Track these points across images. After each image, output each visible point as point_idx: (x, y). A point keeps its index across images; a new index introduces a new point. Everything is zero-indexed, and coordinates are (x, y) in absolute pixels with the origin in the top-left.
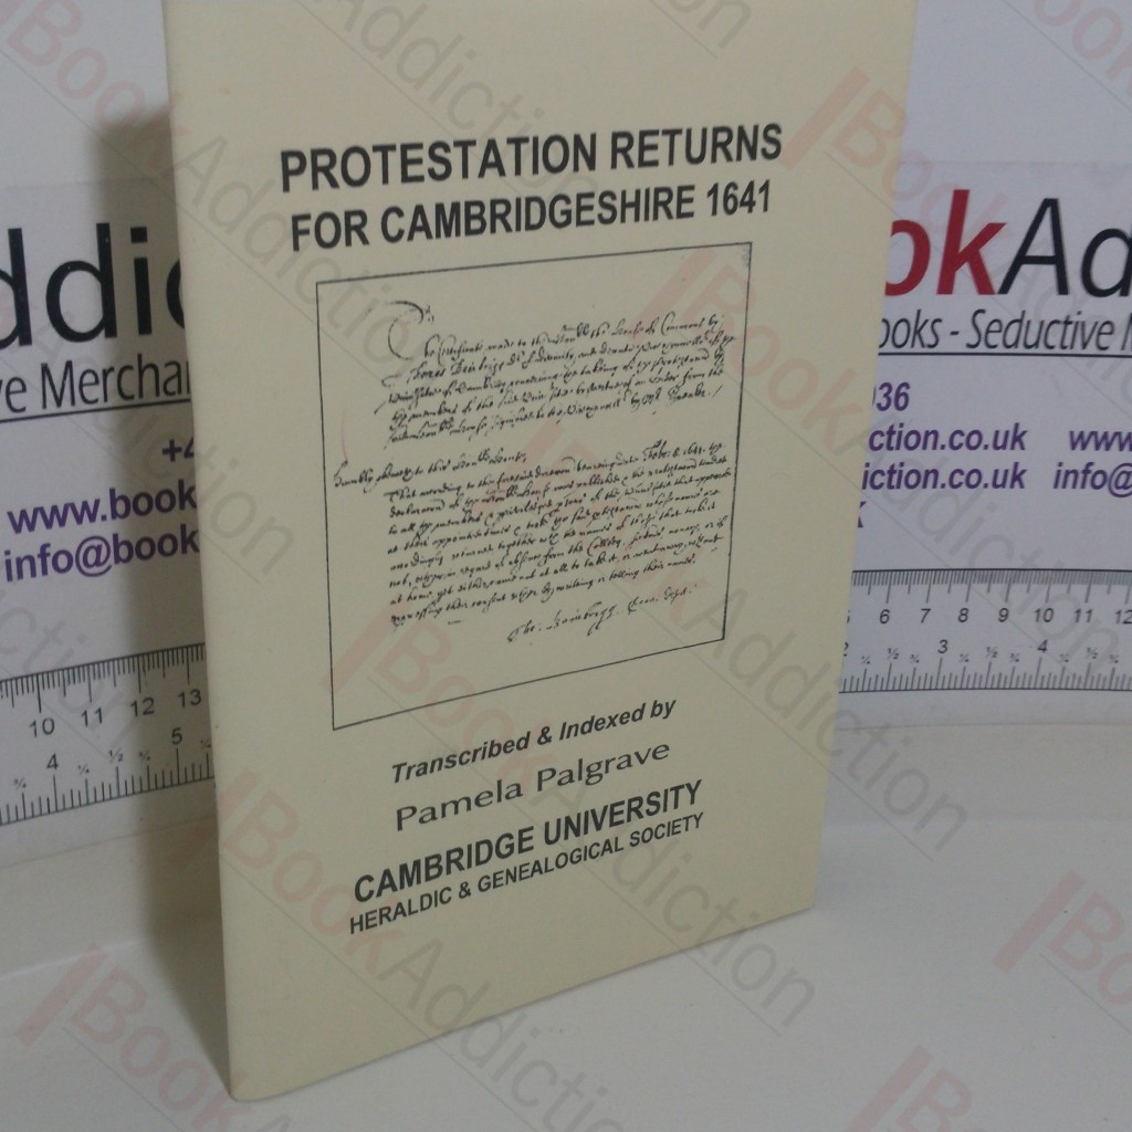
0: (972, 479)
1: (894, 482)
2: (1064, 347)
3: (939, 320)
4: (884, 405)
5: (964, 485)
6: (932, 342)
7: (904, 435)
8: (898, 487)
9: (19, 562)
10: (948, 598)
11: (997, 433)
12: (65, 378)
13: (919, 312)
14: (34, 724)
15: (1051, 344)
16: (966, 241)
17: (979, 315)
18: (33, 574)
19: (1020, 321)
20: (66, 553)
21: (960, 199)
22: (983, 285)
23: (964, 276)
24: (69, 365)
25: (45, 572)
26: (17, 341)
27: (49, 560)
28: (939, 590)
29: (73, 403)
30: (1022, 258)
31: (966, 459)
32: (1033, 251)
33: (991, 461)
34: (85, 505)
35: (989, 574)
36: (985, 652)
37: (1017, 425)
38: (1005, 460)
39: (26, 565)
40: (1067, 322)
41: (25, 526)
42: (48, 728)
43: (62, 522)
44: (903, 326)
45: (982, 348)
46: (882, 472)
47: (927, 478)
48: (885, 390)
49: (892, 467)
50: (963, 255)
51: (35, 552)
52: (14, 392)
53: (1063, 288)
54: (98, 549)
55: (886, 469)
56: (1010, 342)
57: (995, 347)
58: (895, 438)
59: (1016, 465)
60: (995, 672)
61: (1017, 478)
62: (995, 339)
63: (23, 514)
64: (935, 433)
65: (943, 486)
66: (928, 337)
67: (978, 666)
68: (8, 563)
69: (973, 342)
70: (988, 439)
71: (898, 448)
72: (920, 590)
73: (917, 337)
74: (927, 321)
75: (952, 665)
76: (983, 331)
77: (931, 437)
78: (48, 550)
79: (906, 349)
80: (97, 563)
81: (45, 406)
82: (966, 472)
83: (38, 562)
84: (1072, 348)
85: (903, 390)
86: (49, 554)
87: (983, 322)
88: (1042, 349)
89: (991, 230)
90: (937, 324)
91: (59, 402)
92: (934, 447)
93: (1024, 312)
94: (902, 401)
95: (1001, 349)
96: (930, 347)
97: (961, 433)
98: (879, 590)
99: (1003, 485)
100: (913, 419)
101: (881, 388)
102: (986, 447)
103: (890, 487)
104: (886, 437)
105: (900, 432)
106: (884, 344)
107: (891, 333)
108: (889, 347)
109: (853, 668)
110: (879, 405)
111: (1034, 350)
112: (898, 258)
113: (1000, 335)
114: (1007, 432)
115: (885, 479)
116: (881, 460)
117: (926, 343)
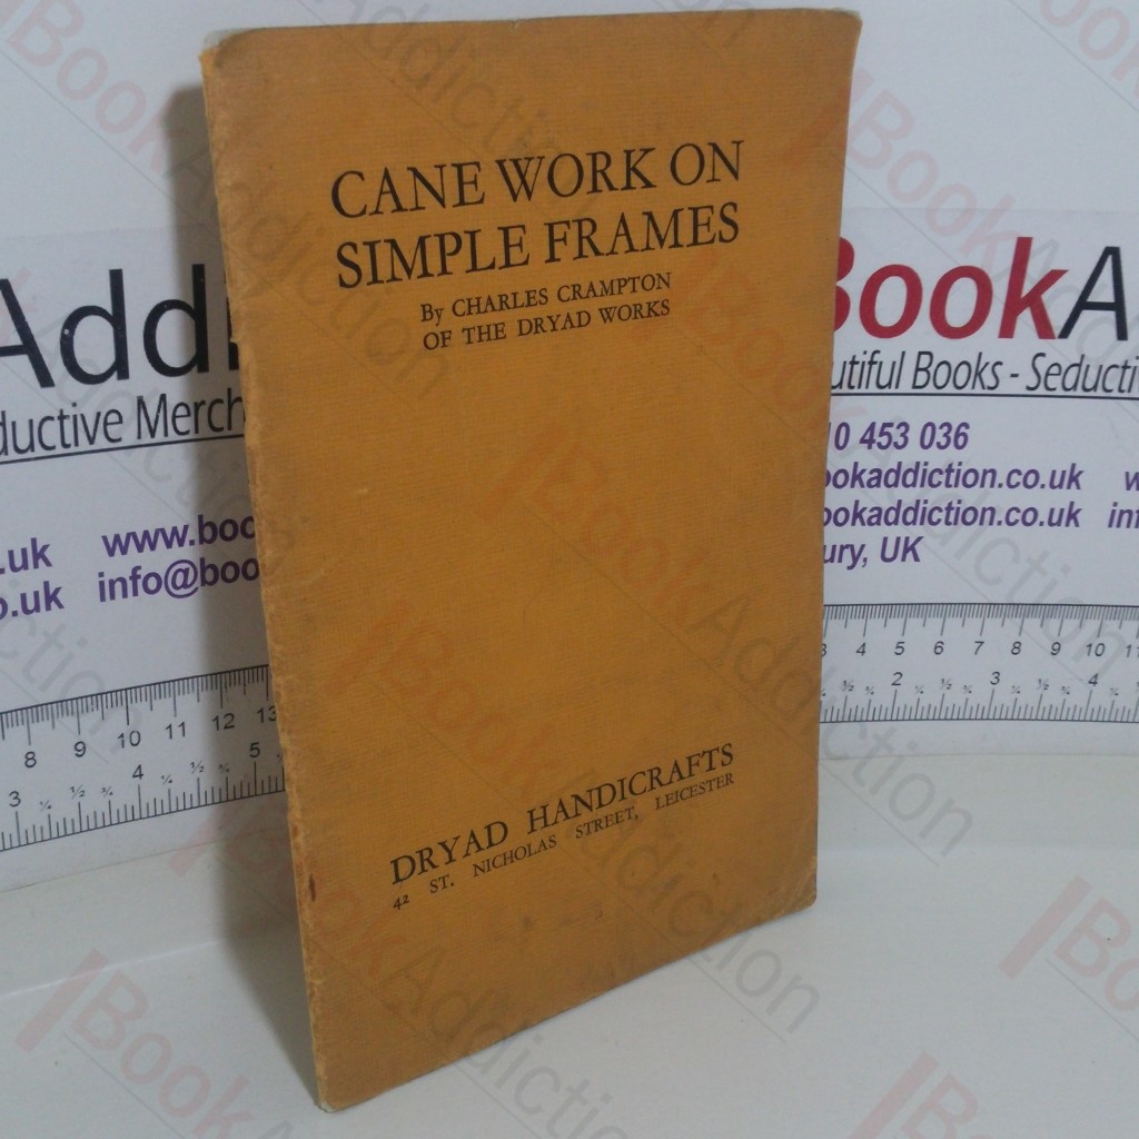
0: (1028, 517)
1: (952, 519)
2: (1121, 391)
3: (999, 363)
4: (943, 444)
5: (1020, 523)
6: (993, 384)
7: (963, 473)
8: (956, 523)
9: (112, 583)
10: (1000, 632)
11: (1054, 472)
12: (159, 411)
13: (980, 354)
14: (122, 736)
15: (1108, 388)
16: (1027, 288)
17: (1039, 358)
18: (125, 595)
19: (1079, 365)
20: (156, 576)
21: (1023, 246)
22: (1044, 329)
23: (1025, 319)
24: (163, 398)
25: (135, 593)
27: (140, 582)
28: (993, 624)
29: (166, 434)
30: (1083, 304)
31: (1023, 498)
32: (1093, 298)
33: (1047, 500)
34: (175, 530)
35: (1043, 609)
36: (1037, 685)
37: (1073, 466)
38: (1061, 499)
39: (118, 586)
40: (1125, 367)
41: (118, 550)
42: (135, 740)
43: (153, 547)
44: (964, 369)
45: (1041, 390)
46: (940, 510)
47: (983, 515)
48: (945, 429)
49: (950, 504)
50: (1025, 301)
51: (127, 574)
52: (111, 424)
53: (1122, 333)
54: (186, 572)
55: (944, 506)
56: (1069, 383)
57: (1054, 389)
58: (953, 475)
59: (1072, 504)
60: (1046, 704)
61: (1072, 516)
62: (1054, 382)
63: (117, 538)
64: (993, 472)
65: (999, 523)
66: (989, 380)
67: (1029, 698)
68: (102, 584)
69: (1033, 385)
70: (1045, 479)
71: (956, 485)
72: (974, 623)
73: (978, 379)
74: (987, 364)
75: (1004, 697)
76: (1043, 375)
77: (989, 476)
78: (139, 572)
79: (967, 390)
80: (185, 585)
81: (139, 437)
82: (1022, 511)
83: (130, 584)
84: (1129, 391)
85: (963, 430)
86: (139, 577)
87: (1042, 365)
88: (1100, 392)
89: (1053, 277)
90: (998, 368)
91: (153, 433)
92: (992, 486)
94: (961, 441)
95: (1060, 392)
96: (990, 388)
97: (1019, 472)
98: (935, 623)
99: (1059, 523)
100: (972, 457)
101: (941, 427)
102: (1043, 486)
103: (948, 523)
104: (945, 475)
105: (959, 471)
106: (945, 385)
107: (952, 375)
108: (950, 388)
109: (907, 697)
110: (938, 444)
111: (1092, 393)
112: (961, 303)
113: (1060, 378)
114: (1064, 472)
115: (942, 516)
116: (937, 496)
117: (986, 385)
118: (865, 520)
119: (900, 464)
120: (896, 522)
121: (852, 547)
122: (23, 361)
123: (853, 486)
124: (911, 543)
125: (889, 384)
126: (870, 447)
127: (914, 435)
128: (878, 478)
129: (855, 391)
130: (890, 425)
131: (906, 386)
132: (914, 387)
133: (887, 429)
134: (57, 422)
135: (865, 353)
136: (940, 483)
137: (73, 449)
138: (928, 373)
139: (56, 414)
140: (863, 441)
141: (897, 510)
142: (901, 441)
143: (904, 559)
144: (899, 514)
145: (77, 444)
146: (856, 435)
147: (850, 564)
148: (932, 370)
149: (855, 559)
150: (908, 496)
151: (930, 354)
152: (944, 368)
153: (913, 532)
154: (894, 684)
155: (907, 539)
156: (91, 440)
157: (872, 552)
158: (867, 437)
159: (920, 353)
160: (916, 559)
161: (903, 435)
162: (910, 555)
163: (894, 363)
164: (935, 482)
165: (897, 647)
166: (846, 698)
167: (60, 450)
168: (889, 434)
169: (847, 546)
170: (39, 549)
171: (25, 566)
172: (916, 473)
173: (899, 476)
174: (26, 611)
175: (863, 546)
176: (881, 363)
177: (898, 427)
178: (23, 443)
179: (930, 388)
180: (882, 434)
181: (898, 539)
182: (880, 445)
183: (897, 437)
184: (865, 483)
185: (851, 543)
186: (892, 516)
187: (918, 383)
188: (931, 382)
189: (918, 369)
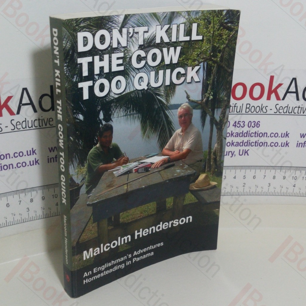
0: (276, 145)
2: (298, 113)
3: (267, 106)
4: (254, 126)
5: (274, 146)
6: (266, 111)
7: (259, 133)
8: (257, 146)
9: (51, 159)
10: (270, 173)
11: (282, 134)
13: (262, 104)
14: (53, 195)
15: (295, 112)
16: (273, 88)
17: (277, 105)
18: (54, 162)
19: (287, 107)
21: (272, 78)
22: (278, 98)
23: (273, 96)
26: (51, 110)
27: (57, 159)
28: (268, 171)
30: (287, 92)
31: (274, 140)
32: (290, 90)
33: (280, 140)
35: (281, 168)
36: (280, 187)
37: (287, 132)
38: (284, 140)
39: (52, 160)
40: (299, 107)
41: (52, 151)
42: (56, 196)
44: (258, 108)
45: (278, 113)
46: (253, 143)
47: (265, 144)
48: (254, 123)
49: (256, 141)
50: (273, 91)
51: (54, 157)
52: (51, 121)
53: (298, 99)
55: (254, 142)
56: (285, 111)
57: (281, 113)
58: (256, 134)
59: (287, 141)
60: (282, 191)
61: (287, 144)
62: (281, 111)
63: (52, 148)
65: (269, 146)
67: (278, 190)
68: (48, 159)
69: (276, 112)
70: (280, 135)
71: (257, 137)
72: (263, 171)
73: (262, 110)
74: (264, 107)
75: (272, 190)
76: (278, 109)
77: (266, 134)
79: (259, 113)
82: (274, 143)
84: (300, 113)
85: (258, 123)
87: (278, 107)
88: (293, 113)
89: (280, 85)
90: (266, 107)
92: (266, 137)
93: (288, 105)
94: (258, 125)
95: (283, 113)
96: (265, 112)
97: (273, 133)
98: (253, 171)
99: (284, 146)
100: (261, 130)
101: (253, 122)
102: (279, 137)
103: (255, 146)
104: (254, 134)
105: (258, 133)
106: (253, 112)
107: (255, 109)
108: (255, 113)
109: (247, 190)
110: (252, 126)
111: (291, 114)
112: (257, 92)
113: (283, 110)
114: (284, 133)
115: (254, 144)
116: (253, 139)
117: (264, 111)
118: (235, 145)
119: (243, 131)
120: (242, 146)
121: (232, 152)
122: (30, 107)
123: (231, 137)
124: (246, 151)
125: (240, 112)
126: (235, 127)
127: (246, 124)
128: (238, 135)
129: (231, 113)
130: (240, 122)
131: (244, 112)
132: (246, 112)
133: (239, 123)
134: (38, 121)
135: (233, 104)
137: (42, 127)
138: (249, 109)
139: (38, 119)
141: (243, 143)
142: (243, 126)
143: (245, 155)
144: (243, 144)
145: (42, 126)
146: (232, 124)
147: (231, 156)
148: (250, 108)
149: (232, 155)
150: (246, 139)
151: (250, 104)
152: (253, 108)
153: (246, 148)
154: (243, 186)
155: (245, 150)
156: (46, 125)
157: (237, 153)
158: (234, 125)
159: (247, 104)
160: (248, 155)
162: (246, 154)
163: (241, 106)
164: (252, 136)
165: (244, 177)
166: (231, 189)
167: (38, 127)
168: (240, 124)
169: (230, 152)
170: (34, 150)
171: (30, 154)
172: (247, 133)
173: (243, 135)
174: (31, 165)
175: (234, 152)
176: (237, 106)
177: (242, 122)
178: (30, 126)
179: (250, 113)
180: (238, 124)
181: (243, 150)
182: (238, 127)
183: (242, 125)
184: (234, 136)
185: (231, 151)
186: (241, 144)
187: (247, 112)
188: (250, 111)
189: (246, 108)
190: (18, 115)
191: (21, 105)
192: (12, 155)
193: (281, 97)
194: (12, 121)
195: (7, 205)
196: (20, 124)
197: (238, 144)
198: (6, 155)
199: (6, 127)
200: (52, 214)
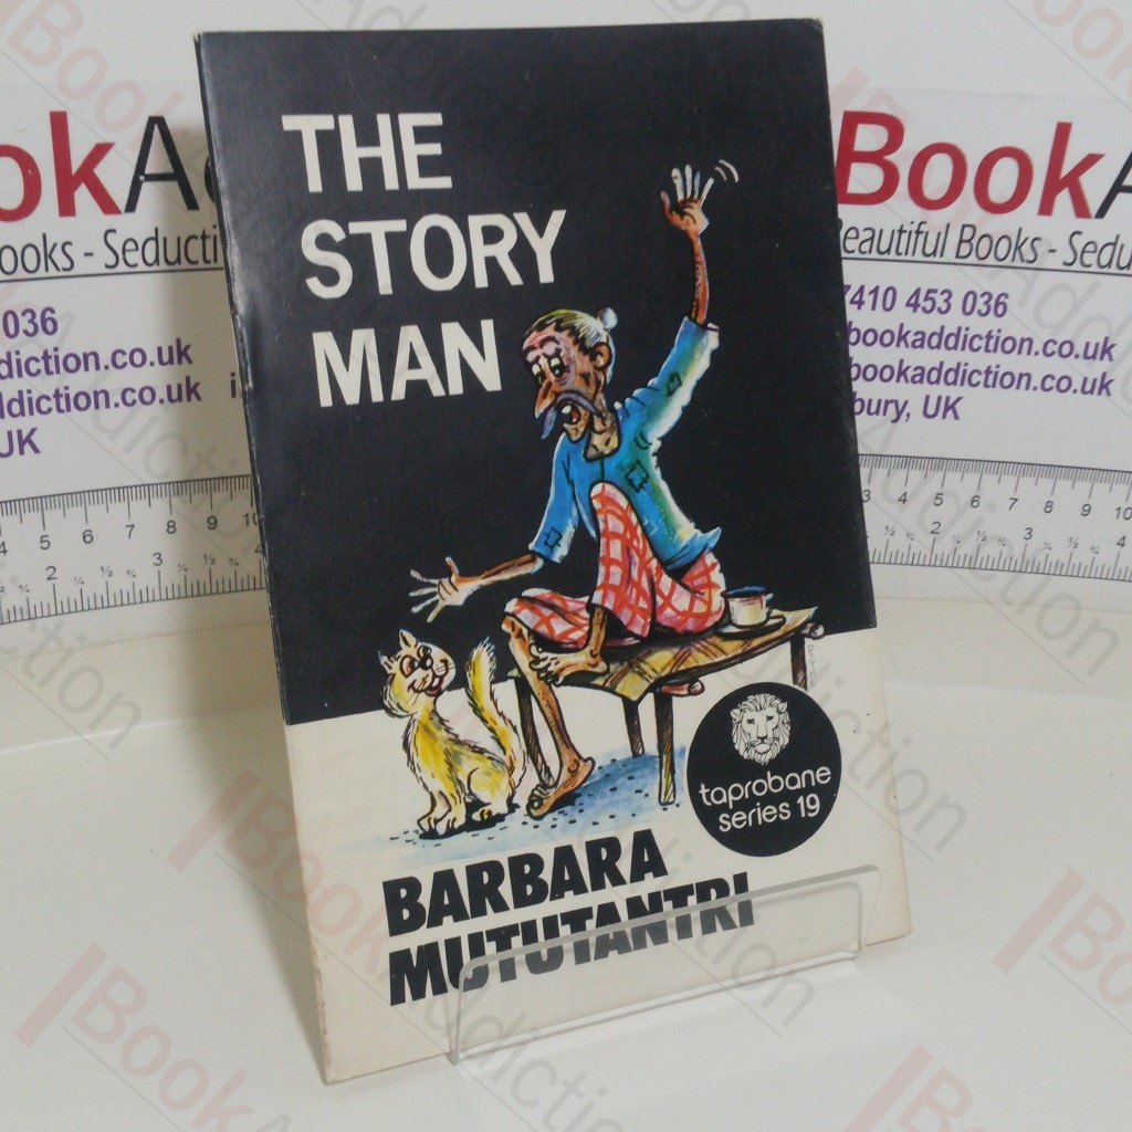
0: (1063, 384)
1: (990, 382)
3: (1039, 239)
4: (984, 311)
5: (1054, 390)
6: (1031, 258)
7: (1001, 339)
8: (994, 386)
10: (1034, 491)
11: (1087, 344)
13: (1020, 230)
14: (247, 514)
16: (1066, 169)
17: (1076, 237)
19: (1115, 244)
21: (1063, 132)
22: (1081, 210)
23: (1063, 199)
28: (1027, 482)
30: (1119, 187)
31: (1058, 367)
32: (1128, 182)
33: (1079, 369)
35: (1075, 472)
36: (1067, 543)
37: (1106, 338)
38: (1095, 369)
44: (1004, 243)
45: (1077, 266)
46: (979, 373)
47: (1020, 380)
48: (986, 298)
49: (989, 367)
50: (1063, 181)
55: (983, 369)
56: (1104, 261)
57: (1090, 266)
58: (992, 342)
59: (1104, 375)
60: (1075, 561)
61: (1104, 386)
62: (1090, 258)
64: (1030, 340)
65: (1035, 388)
66: (1027, 254)
67: (1060, 553)
68: (233, 382)
69: (1070, 261)
70: (1079, 349)
71: (995, 351)
72: (1009, 481)
73: (1017, 253)
74: (1027, 238)
75: (1036, 551)
76: (1079, 251)
77: (1026, 343)
79: (1007, 262)
82: (1057, 378)
85: (1002, 299)
87: (1079, 242)
89: (1091, 160)
90: (1037, 242)
92: (1029, 353)
93: (1118, 237)
94: (1001, 309)
95: (1095, 268)
96: (1029, 262)
97: (1055, 342)
98: (972, 479)
99: (1091, 392)
100: (1009, 326)
101: (983, 295)
102: (1077, 356)
103: (986, 386)
104: (985, 340)
105: (998, 337)
106: (986, 257)
107: (993, 247)
108: (991, 260)
109: (944, 546)
110: (979, 312)
111: (1125, 271)
112: (1003, 180)
113: (1095, 256)
114: (1097, 345)
115: (982, 378)
116: (979, 361)
117: (1025, 258)
118: (909, 378)
119: (943, 328)
120: (938, 381)
121: (896, 402)
122: (174, 186)
123: (898, 345)
124: (951, 402)
125: (934, 253)
126: (915, 311)
127: (956, 302)
128: (922, 340)
129: (903, 257)
131: (950, 254)
132: (957, 256)
133: (930, 295)
134: (200, 241)
135: (912, 222)
136: (979, 348)
137: (212, 265)
138: (971, 244)
139: (199, 234)
140: (908, 304)
141: (940, 370)
142: (944, 308)
143: (944, 416)
144: (940, 374)
145: (216, 261)
146: (902, 298)
147: (895, 417)
148: (974, 242)
149: (899, 414)
150: (950, 359)
151: (973, 227)
152: (985, 242)
153: (953, 392)
154: (933, 532)
155: (948, 398)
157: (915, 407)
158: (913, 301)
159: (964, 226)
160: (956, 417)
161: (946, 300)
162: (950, 413)
163: (939, 234)
164: (975, 346)
165: (937, 498)
166: (888, 541)
167: (201, 264)
168: (933, 301)
169: (892, 401)
170: (183, 347)
171: (171, 361)
172: (957, 336)
173: (942, 339)
174: (171, 400)
175: (906, 403)
176: (927, 233)
177: (942, 293)
178: (172, 256)
179: (972, 259)
180: (926, 299)
181: (939, 398)
182: (924, 309)
183: (941, 303)
184: (910, 344)
185: (895, 398)
186: (934, 376)
187: (961, 254)
188: (973, 253)
189: (961, 241)
190: (130, 215)
191: (142, 178)
192: (105, 359)
193: (1094, 205)
194: (110, 236)
195: (84, 537)
196: (137, 249)
197: (922, 375)
198: (86, 356)
199: (87, 255)
200: (242, 580)
